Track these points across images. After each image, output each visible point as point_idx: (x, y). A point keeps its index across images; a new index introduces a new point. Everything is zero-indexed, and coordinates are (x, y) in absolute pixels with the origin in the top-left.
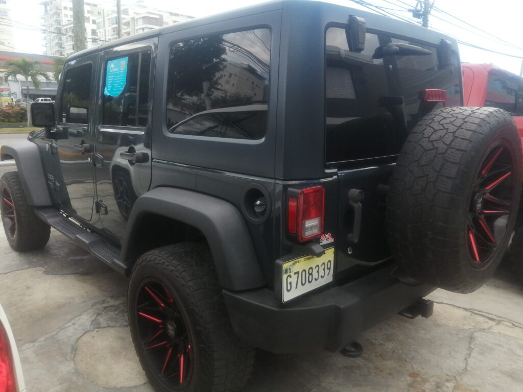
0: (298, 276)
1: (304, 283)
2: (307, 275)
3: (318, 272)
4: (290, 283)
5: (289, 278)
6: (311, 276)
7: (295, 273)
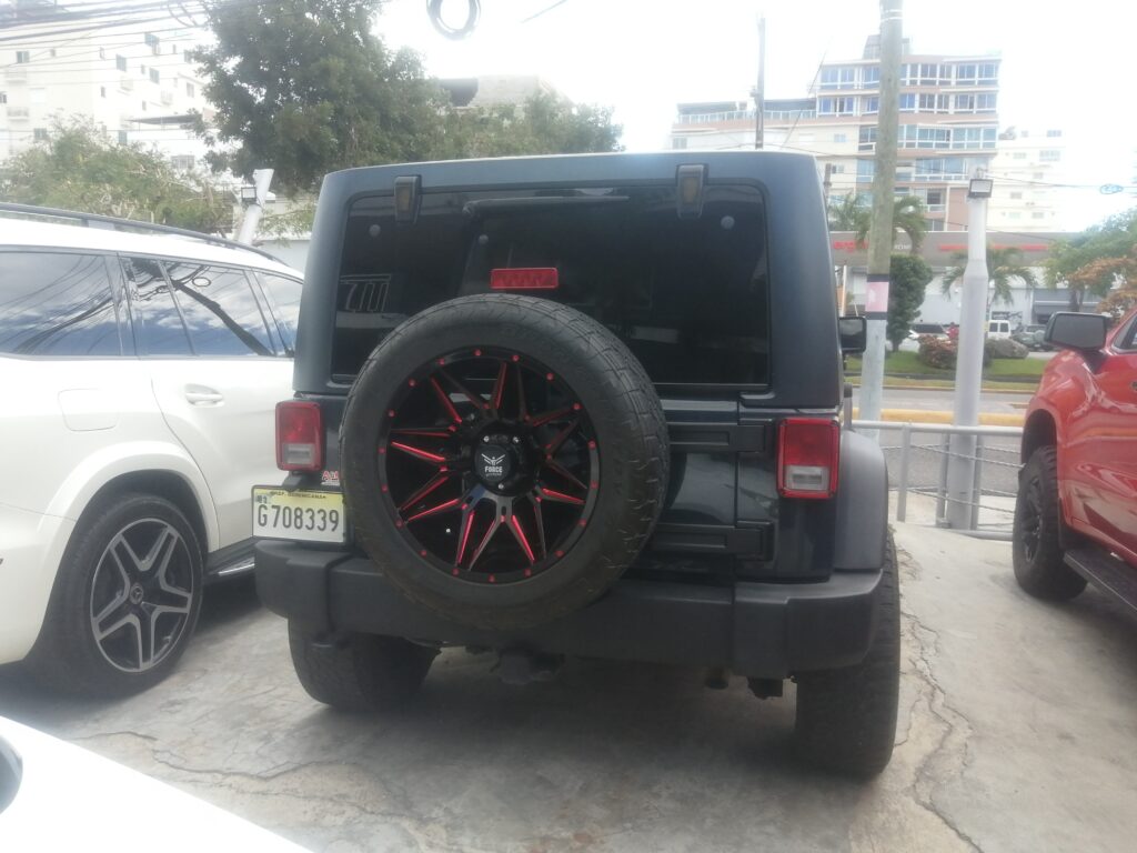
0: (278, 512)
1: (287, 523)
2: (293, 517)
3: (312, 518)
4: (265, 516)
5: (263, 509)
6: (298, 520)
7: (273, 507)
